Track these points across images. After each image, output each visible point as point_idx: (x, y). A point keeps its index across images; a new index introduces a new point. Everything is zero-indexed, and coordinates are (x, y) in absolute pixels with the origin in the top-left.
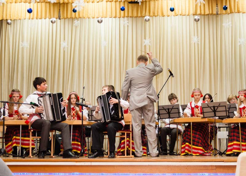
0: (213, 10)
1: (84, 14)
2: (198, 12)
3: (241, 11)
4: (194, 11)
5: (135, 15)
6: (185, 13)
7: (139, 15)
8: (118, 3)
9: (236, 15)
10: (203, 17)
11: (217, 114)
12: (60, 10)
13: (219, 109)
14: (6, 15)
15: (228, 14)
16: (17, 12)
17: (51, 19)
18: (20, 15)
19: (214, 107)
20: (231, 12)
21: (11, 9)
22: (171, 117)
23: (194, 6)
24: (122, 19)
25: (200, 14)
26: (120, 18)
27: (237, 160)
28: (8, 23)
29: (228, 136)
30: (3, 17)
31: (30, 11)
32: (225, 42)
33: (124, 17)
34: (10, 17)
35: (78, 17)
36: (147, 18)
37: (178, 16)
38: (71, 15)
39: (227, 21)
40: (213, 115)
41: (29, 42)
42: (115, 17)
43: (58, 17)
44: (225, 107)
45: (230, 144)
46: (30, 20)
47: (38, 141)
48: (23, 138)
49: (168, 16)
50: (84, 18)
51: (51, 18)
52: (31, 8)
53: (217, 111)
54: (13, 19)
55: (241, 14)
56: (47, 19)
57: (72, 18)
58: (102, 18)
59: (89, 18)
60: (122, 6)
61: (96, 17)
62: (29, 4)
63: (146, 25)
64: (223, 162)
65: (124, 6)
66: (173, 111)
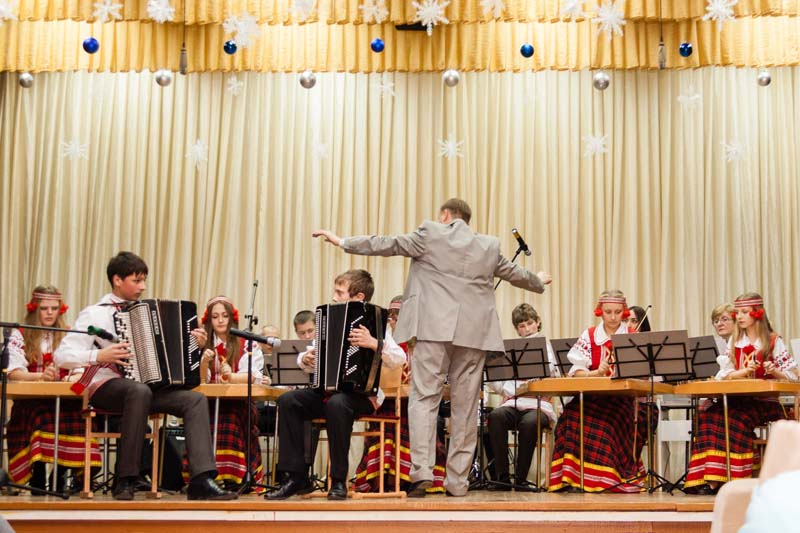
0: (651, 58)
1: (260, 61)
2: (606, 61)
3: (731, 60)
4: (593, 57)
5: (415, 64)
6: (567, 64)
7: (429, 65)
8: (363, 29)
9: (718, 72)
10: (619, 75)
11: (660, 367)
12: (184, 45)
13: (666, 352)
14: (18, 58)
15: (696, 68)
16: (51, 47)
17: (158, 74)
18: (60, 57)
19: (650, 346)
20: (704, 64)
21: (31, 39)
22: (520, 377)
23: (594, 44)
24: (375, 76)
25: (612, 68)
26: (368, 73)
27: (713, 506)
28: (22, 83)
29: (689, 433)
30: (5, 63)
31: (91, 47)
32: (685, 151)
33: (381, 71)
34: (30, 63)
35: (240, 69)
36: (452, 74)
37: (544, 72)
38: (219, 63)
39: (691, 90)
40: (648, 372)
41: (87, 143)
42: (355, 71)
43: (177, 67)
44: (682, 346)
45: (697, 457)
46: (92, 74)
47: (113, 445)
48: (63, 438)
49: (515, 71)
50: (260, 71)
51: (156, 70)
52: (95, 38)
53: (658, 358)
54: (38, 71)
55: (732, 69)
56: (146, 72)
57: (221, 71)
58: (314, 71)
59: (274, 72)
60: (376, 36)
61: (295, 69)
62: (90, 25)
63: (448, 96)
64: (676, 510)
65: (384, 39)
66: (527, 358)
